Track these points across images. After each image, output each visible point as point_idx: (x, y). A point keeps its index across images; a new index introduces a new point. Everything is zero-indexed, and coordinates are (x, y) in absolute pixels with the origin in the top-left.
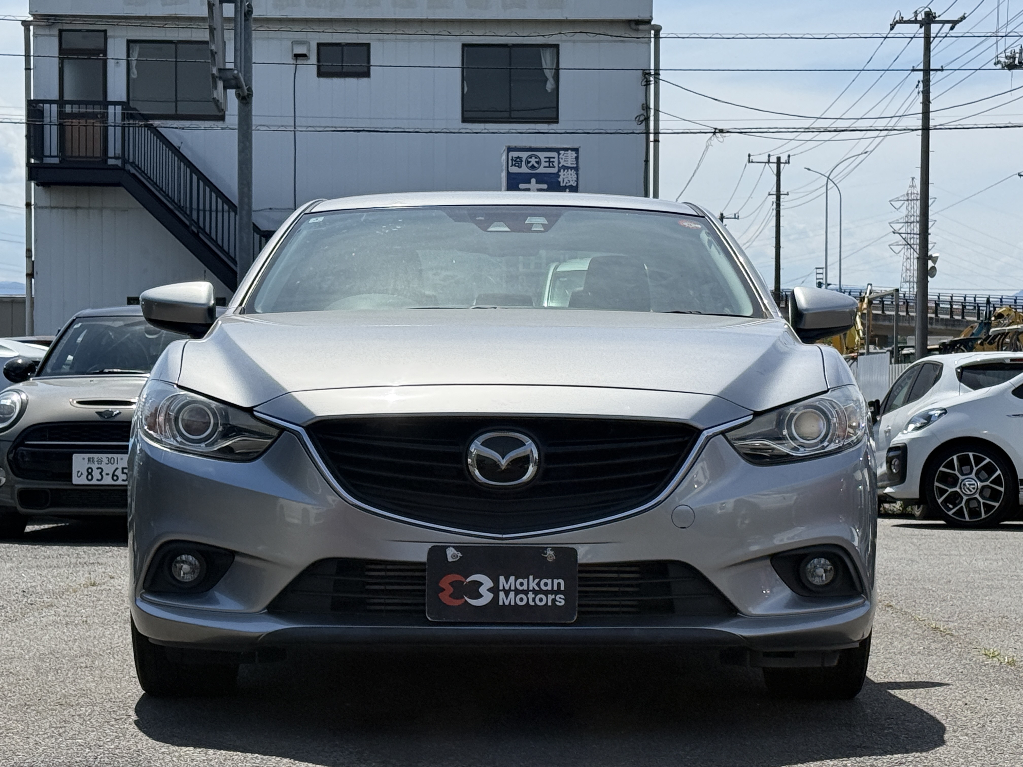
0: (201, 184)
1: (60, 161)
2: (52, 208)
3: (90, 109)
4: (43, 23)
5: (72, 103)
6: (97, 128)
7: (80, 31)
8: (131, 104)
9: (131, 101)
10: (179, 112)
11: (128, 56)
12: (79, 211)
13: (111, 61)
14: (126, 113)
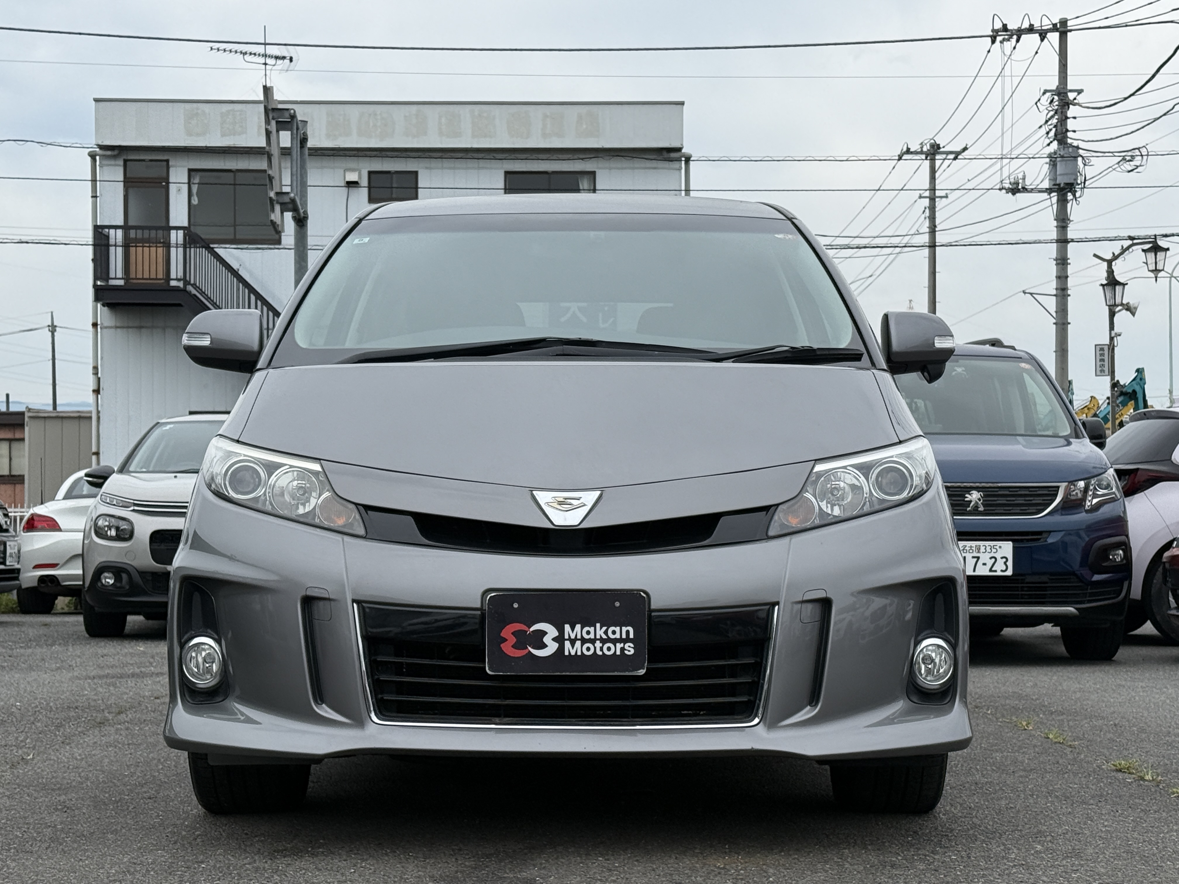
1: (125, 283)
2: (117, 327)
3: (153, 233)
4: (109, 153)
5: (136, 228)
6: (160, 250)
7: (143, 160)
8: (192, 229)
9: (192, 227)
10: (238, 237)
11: (189, 183)
12: (143, 330)
13: (173, 188)
14: (187, 238)
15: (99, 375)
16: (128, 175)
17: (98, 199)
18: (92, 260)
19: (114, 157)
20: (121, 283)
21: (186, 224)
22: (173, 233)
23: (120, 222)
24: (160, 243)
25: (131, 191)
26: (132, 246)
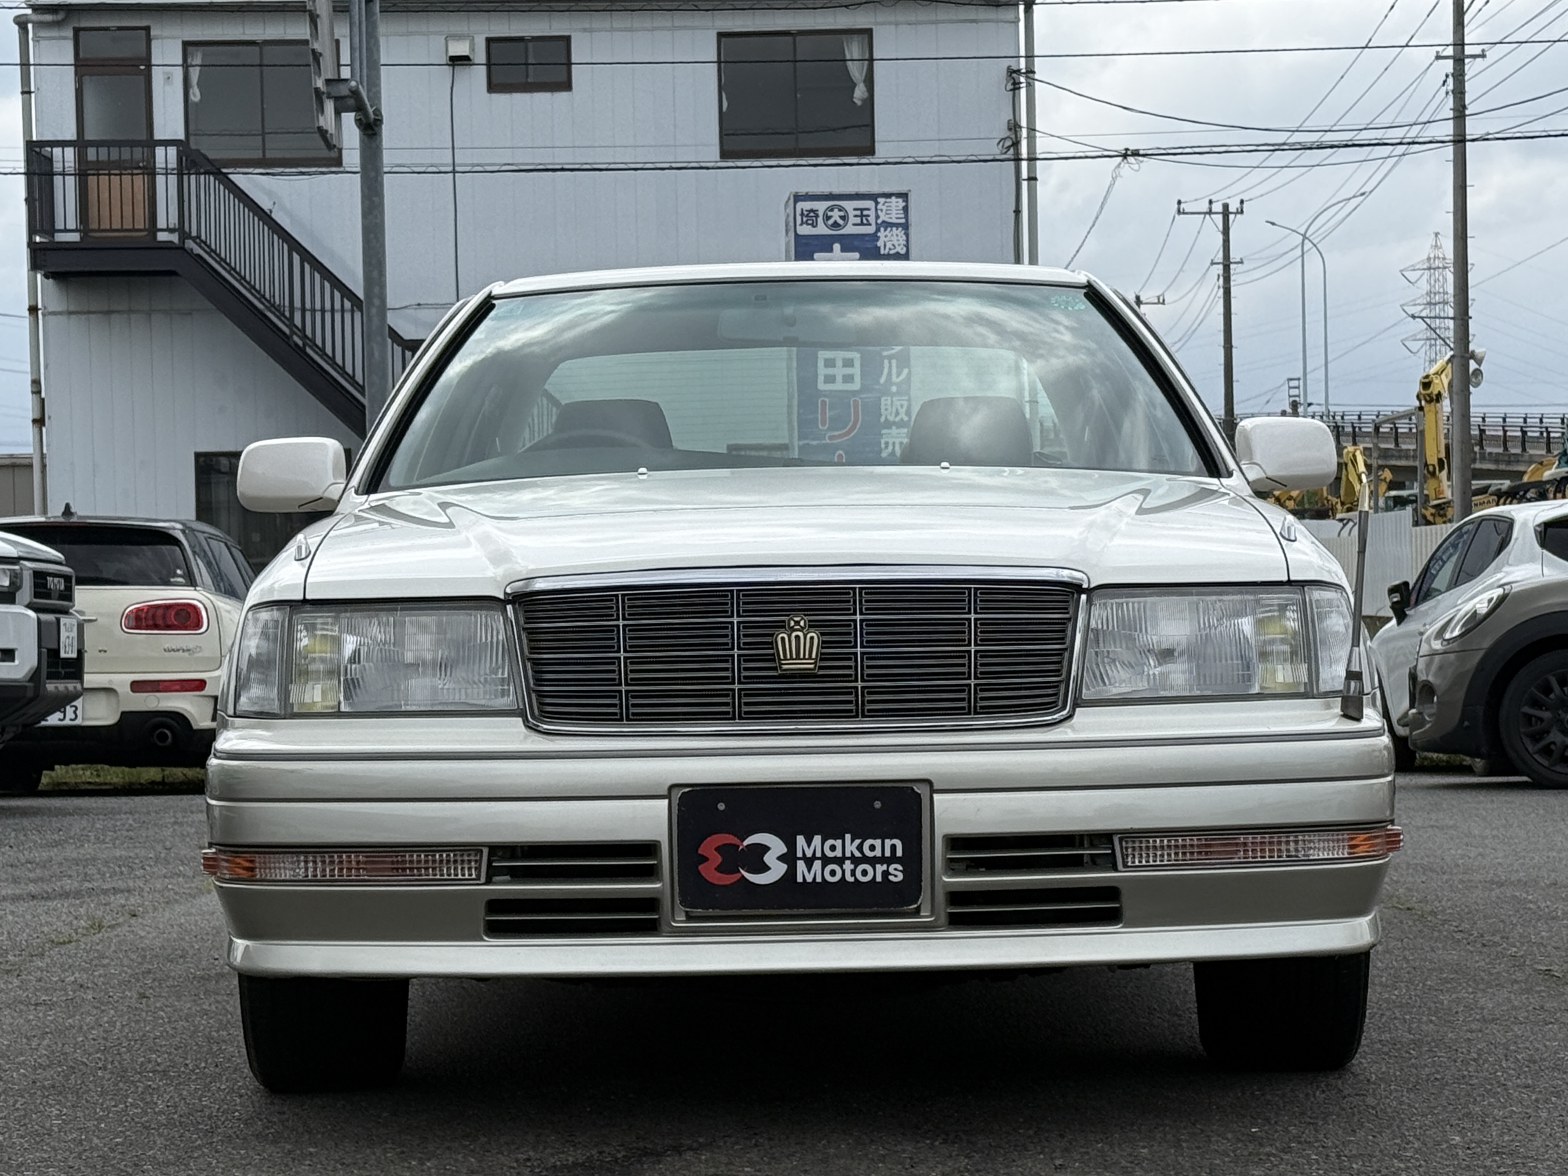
0: (307, 267)
1: (81, 238)
2: (70, 313)
3: (126, 154)
4: (49, 18)
5: (97, 144)
6: (139, 180)
7: (107, 29)
8: (192, 143)
9: (192, 139)
10: (268, 156)
11: (186, 66)
12: (113, 316)
13: (157, 74)
14: (184, 159)
15: (43, 395)
16: (81, 56)
17: (33, 95)
18: (26, 200)
19: (58, 24)
20: (75, 237)
21: (181, 136)
22: (160, 151)
23: (70, 134)
24: (139, 168)
25: (86, 79)
26: (92, 175)
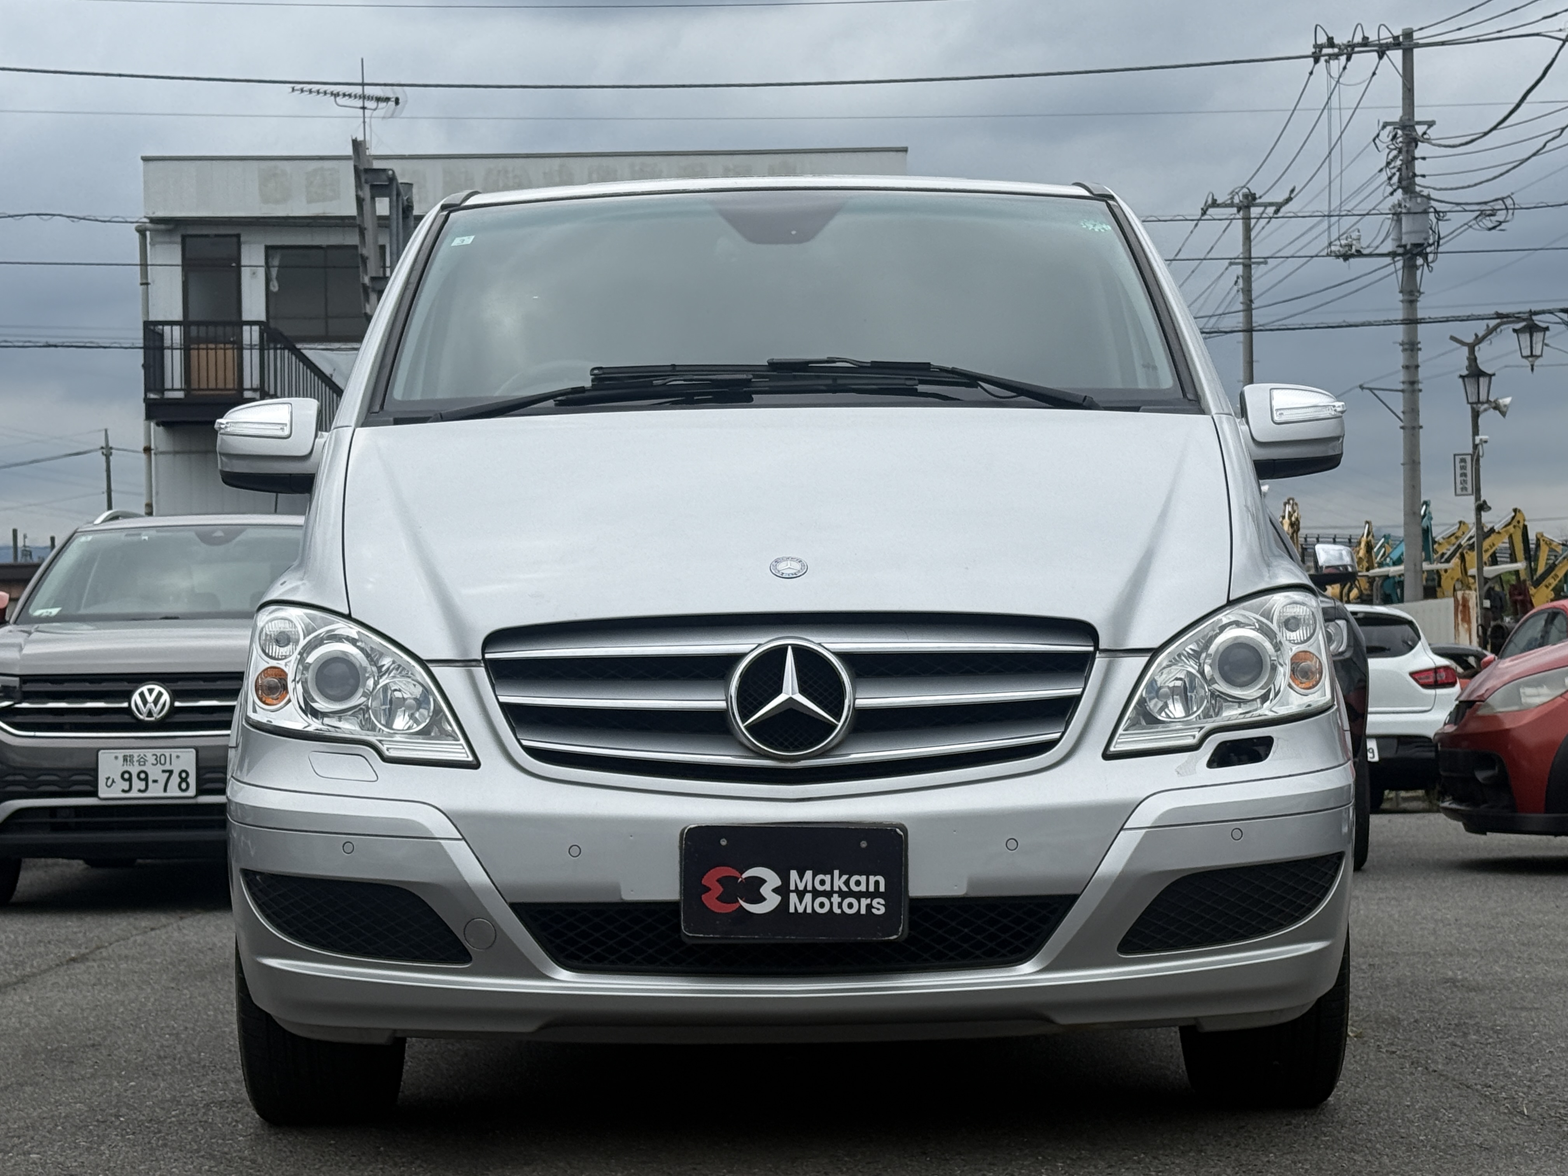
1: (185, 395)
2: (175, 453)
3: (220, 330)
4: (162, 227)
5: (198, 324)
6: (229, 353)
7: (207, 236)
8: (272, 324)
9: (271, 320)
10: (329, 334)
11: (267, 266)
13: (245, 273)
14: (265, 335)
16: (188, 257)
17: (150, 286)
18: (143, 366)
19: (169, 232)
20: (180, 395)
21: (263, 318)
22: (246, 329)
23: (178, 315)
24: (230, 343)
25: (191, 277)
26: (194, 349)
